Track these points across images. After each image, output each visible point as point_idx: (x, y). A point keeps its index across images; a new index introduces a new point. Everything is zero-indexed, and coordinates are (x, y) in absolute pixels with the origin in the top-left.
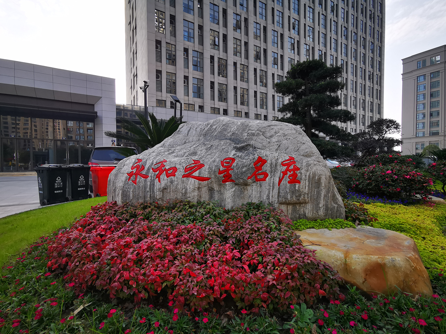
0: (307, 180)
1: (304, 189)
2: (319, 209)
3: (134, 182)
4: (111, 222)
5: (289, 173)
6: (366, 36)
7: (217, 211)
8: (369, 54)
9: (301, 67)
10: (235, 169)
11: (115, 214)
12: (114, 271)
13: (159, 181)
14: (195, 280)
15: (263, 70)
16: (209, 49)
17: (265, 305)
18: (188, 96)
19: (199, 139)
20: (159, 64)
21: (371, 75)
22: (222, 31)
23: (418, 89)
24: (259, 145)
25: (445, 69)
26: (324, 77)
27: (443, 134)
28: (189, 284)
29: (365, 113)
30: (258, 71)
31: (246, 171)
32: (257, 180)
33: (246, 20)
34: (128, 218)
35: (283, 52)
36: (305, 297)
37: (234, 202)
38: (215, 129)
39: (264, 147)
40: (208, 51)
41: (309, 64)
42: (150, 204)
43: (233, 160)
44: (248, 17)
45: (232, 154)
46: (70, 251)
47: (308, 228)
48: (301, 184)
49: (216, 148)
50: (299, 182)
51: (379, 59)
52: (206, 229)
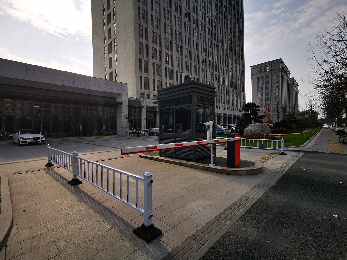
8: (238, 67)
18: (155, 91)
20: (140, 72)
22: (170, 53)
23: (259, 84)
25: (271, 75)
27: (271, 111)
35: (199, 65)
40: (164, 65)
44: (182, 45)
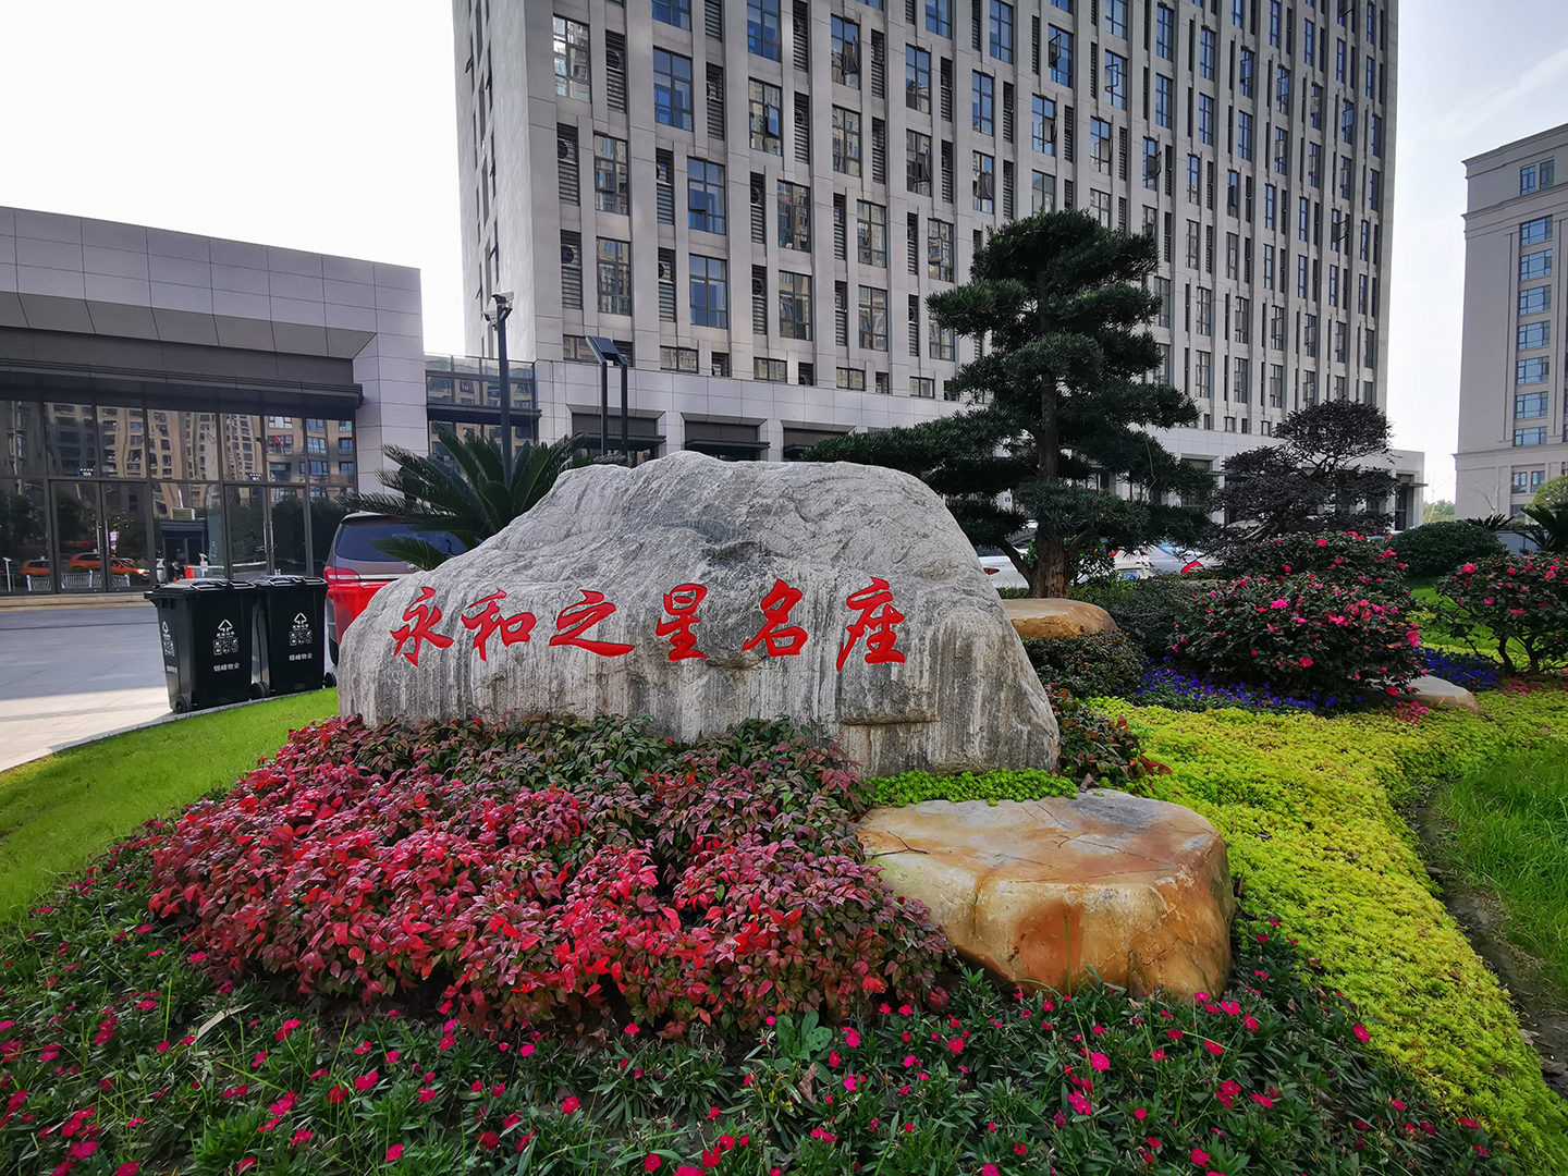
0: (927, 653)
1: (917, 680)
2: (969, 741)
3: (413, 658)
4: (335, 780)
5: (869, 632)
6: (1326, 80)
7: (637, 749)
8: (1335, 146)
9: (1020, 240)
10: (705, 618)
11: (354, 754)
12: (311, 923)
13: (483, 657)
14: (516, 947)
15: (939, 221)
16: (746, 151)
17: (706, 1017)
18: (675, 321)
19: (609, 523)
20: (571, 209)
21: (1343, 226)
22: (792, 84)
23: (1524, 270)
24: (783, 546)
26: (1092, 275)
28: (499, 957)
29: (1317, 364)
30: (923, 224)
31: (738, 625)
32: (774, 652)
33: (878, 38)
34: (388, 767)
35: (1015, 152)
36: (823, 995)
37: (707, 717)
38: (657, 492)
39: (795, 552)
40: (743, 157)
41: (1046, 228)
42: (460, 724)
43: (701, 591)
44: (886, 28)
45: (699, 574)
46: (205, 866)
47: (927, 799)
48: (908, 663)
49: (654, 553)
50: (902, 659)
51: (1373, 163)
52: (593, 802)
